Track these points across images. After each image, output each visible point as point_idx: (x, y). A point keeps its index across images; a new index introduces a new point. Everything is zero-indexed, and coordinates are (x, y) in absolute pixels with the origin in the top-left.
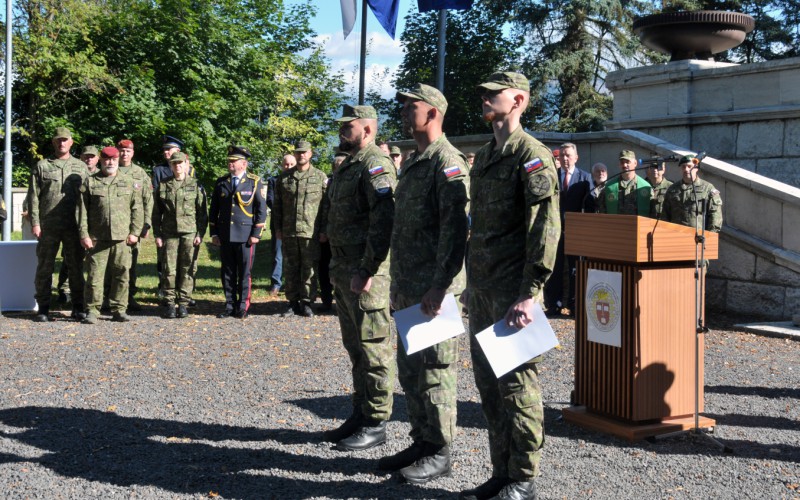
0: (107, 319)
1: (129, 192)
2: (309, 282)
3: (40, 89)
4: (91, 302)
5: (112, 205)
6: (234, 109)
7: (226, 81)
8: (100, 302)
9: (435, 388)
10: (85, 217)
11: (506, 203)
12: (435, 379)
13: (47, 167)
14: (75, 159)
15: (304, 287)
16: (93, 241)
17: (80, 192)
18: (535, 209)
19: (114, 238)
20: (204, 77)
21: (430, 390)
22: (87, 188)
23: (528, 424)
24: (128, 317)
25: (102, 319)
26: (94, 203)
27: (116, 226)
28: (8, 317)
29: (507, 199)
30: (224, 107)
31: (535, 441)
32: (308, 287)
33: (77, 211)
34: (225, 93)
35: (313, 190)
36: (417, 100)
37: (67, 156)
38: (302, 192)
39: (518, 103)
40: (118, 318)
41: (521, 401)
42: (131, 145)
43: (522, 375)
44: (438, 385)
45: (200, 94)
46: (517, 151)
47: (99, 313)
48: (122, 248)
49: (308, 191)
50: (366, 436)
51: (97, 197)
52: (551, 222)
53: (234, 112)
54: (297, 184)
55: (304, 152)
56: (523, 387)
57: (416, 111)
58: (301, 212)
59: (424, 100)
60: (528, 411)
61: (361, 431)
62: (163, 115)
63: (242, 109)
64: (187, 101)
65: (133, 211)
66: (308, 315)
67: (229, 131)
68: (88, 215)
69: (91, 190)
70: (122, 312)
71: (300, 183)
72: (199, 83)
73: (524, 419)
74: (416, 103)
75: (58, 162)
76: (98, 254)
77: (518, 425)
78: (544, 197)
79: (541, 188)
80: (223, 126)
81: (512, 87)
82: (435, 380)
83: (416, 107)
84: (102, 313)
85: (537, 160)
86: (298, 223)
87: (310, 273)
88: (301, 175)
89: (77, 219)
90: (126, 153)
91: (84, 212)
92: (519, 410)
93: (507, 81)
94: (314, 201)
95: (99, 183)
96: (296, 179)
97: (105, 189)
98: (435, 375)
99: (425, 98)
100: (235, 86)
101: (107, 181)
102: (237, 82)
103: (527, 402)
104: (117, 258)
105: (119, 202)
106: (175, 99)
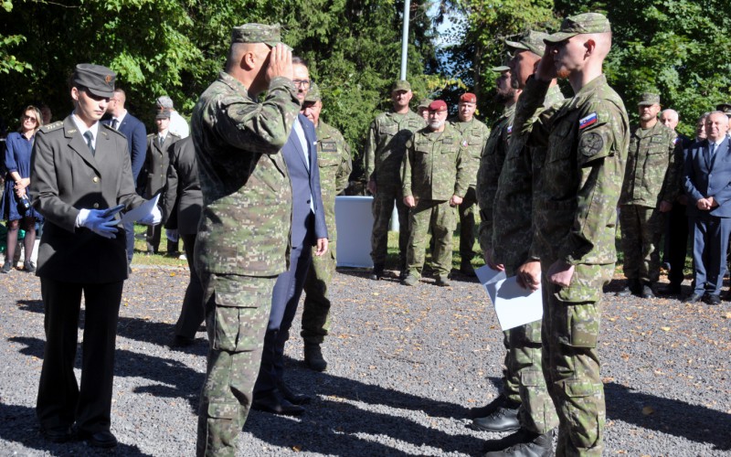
0: (428, 283)
1: (455, 150)
2: (648, 258)
3: (484, 36)
4: (411, 263)
5: (435, 163)
6: (707, 53)
7: (700, 19)
8: (421, 265)
9: (528, 368)
10: (409, 174)
11: (562, 164)
12: (526, 358)
13: (384, 121)
14: (413, 113)
15: (644, 265)
16: (416, 200)
17: (406, 148)
18: (587, 172)
19: (435, 197)
20: (673, 15)
21: (523, 370)
22: (413, 143)
23: (578, 416)
24: (448, 281)
25: (424, 282)
26: (417, 158)
27: (438, 185)
28: (340, 272)
29: (563, 160)
30: (694, 51)
31: (587, 437)
32: (647, 264)
33: (402, 168)
34: (697, 35)
35: (657, 150)
36: (523, 50)
37: (406, 110)
38: (642, 152)
39: (589, 50)
40: (439, 283)
41: (571, 389)
42: (474, 99)
43: (573, 360)
44: (530, 365)
45: (665, 36)
46: (581, 107)
47: (419, 275)
48: (444, 209)
49: (650, 152)
50: (503, 418)
51: (421, 154)
52: (600, 188)
53: (707, 56)
54: (638, 144)
55: (649, 106)
56: (574, 373)
57: (521, 62)
58: (640, 176)
59: (530, 50)
60: (579, 401)
61: (498, 411)
62: (619, 63)
63: (719, 52)
64: (647, 45)
65: (458, 170)
66: (645, 296)
67: (700, 80)
68: (413, 172)
69: (416, 146)
70: (444, 276)
71: (642, 142)
72: (665, 23)
73: (575, 409)
74: (522, 54)
75: (396, 116)
76: (420, 213)
77: (567, 415)
78: (594, 158)
79: (592, 148)
80: (693, 74)
81: (580, 33)
82: (526, 360)
83: (521, 58)
84: (424, 275)
85: (593, 115)
86: (636, 189)
87: (650, 248)
88: (644, 133)
89: (401, 175)
90: (467, 108)
91: (409, 168)
92: (569, 399)
93: (574, 27)
94: (657, 163)
95: (425, 139)
96: (638, 138)
97: (430, 145)
98: (526, 354)
99: (532, 47)
100: (712, 25)
101: (432, 136)
102: (713, 19)
103: (577, 390)
104: (439, 219)
105: (442, 160)
106: (631, 44)
